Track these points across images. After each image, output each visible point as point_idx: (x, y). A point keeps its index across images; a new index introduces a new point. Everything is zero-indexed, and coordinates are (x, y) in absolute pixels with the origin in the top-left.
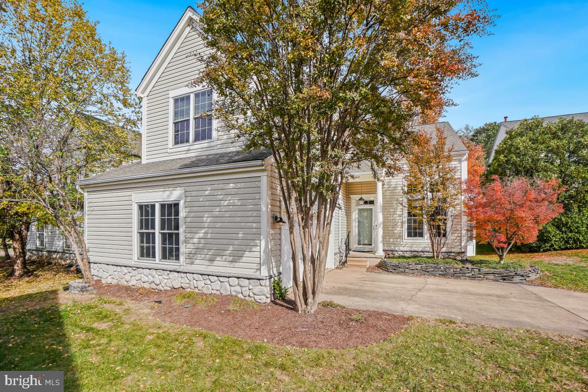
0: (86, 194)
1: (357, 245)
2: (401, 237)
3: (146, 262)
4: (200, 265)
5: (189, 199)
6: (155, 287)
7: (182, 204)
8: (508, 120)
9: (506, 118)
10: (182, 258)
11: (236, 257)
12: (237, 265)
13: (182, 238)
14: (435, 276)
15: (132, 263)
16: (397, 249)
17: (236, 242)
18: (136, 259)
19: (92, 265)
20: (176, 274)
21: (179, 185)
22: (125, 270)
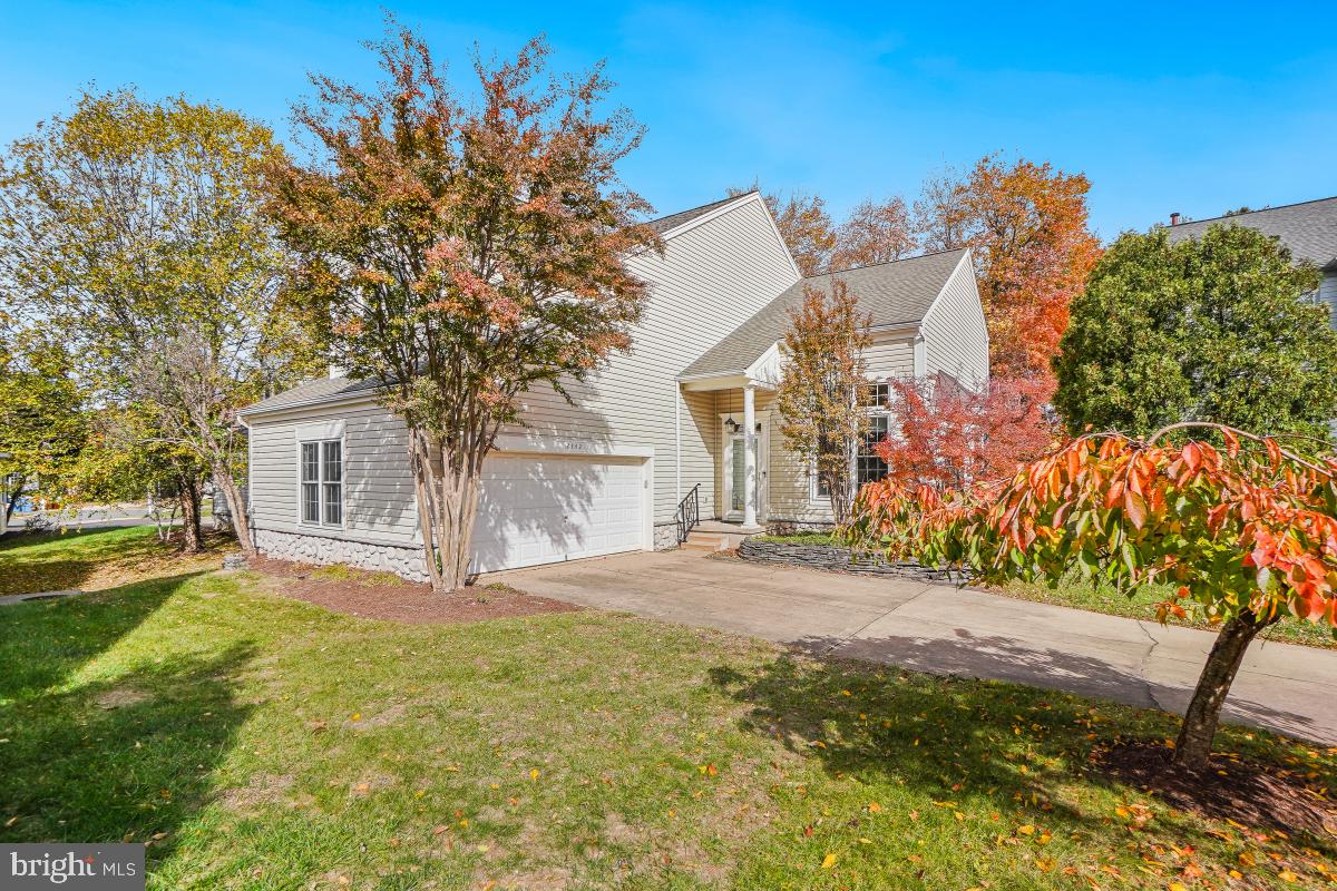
0: (250, 428)
1: (731, 511)
2: (805, 495)
3: (311, 528)
4: (361, 531)
5: (350, 436)
6: (318, 562)
7: (343, 440)
8: (1179, 220)
9: (1174, 216)
10: (344, 519)
11: (394, 519)
12: (396, 528)
13: (343, 491)
14: (816, 568)
15: (296, 529)
16: (799, 518)
17: (395, 497)
18: (300, 523)
19: (257, 531)
20: (338, 542)
21: (340, 416)
22: (290, 538)
